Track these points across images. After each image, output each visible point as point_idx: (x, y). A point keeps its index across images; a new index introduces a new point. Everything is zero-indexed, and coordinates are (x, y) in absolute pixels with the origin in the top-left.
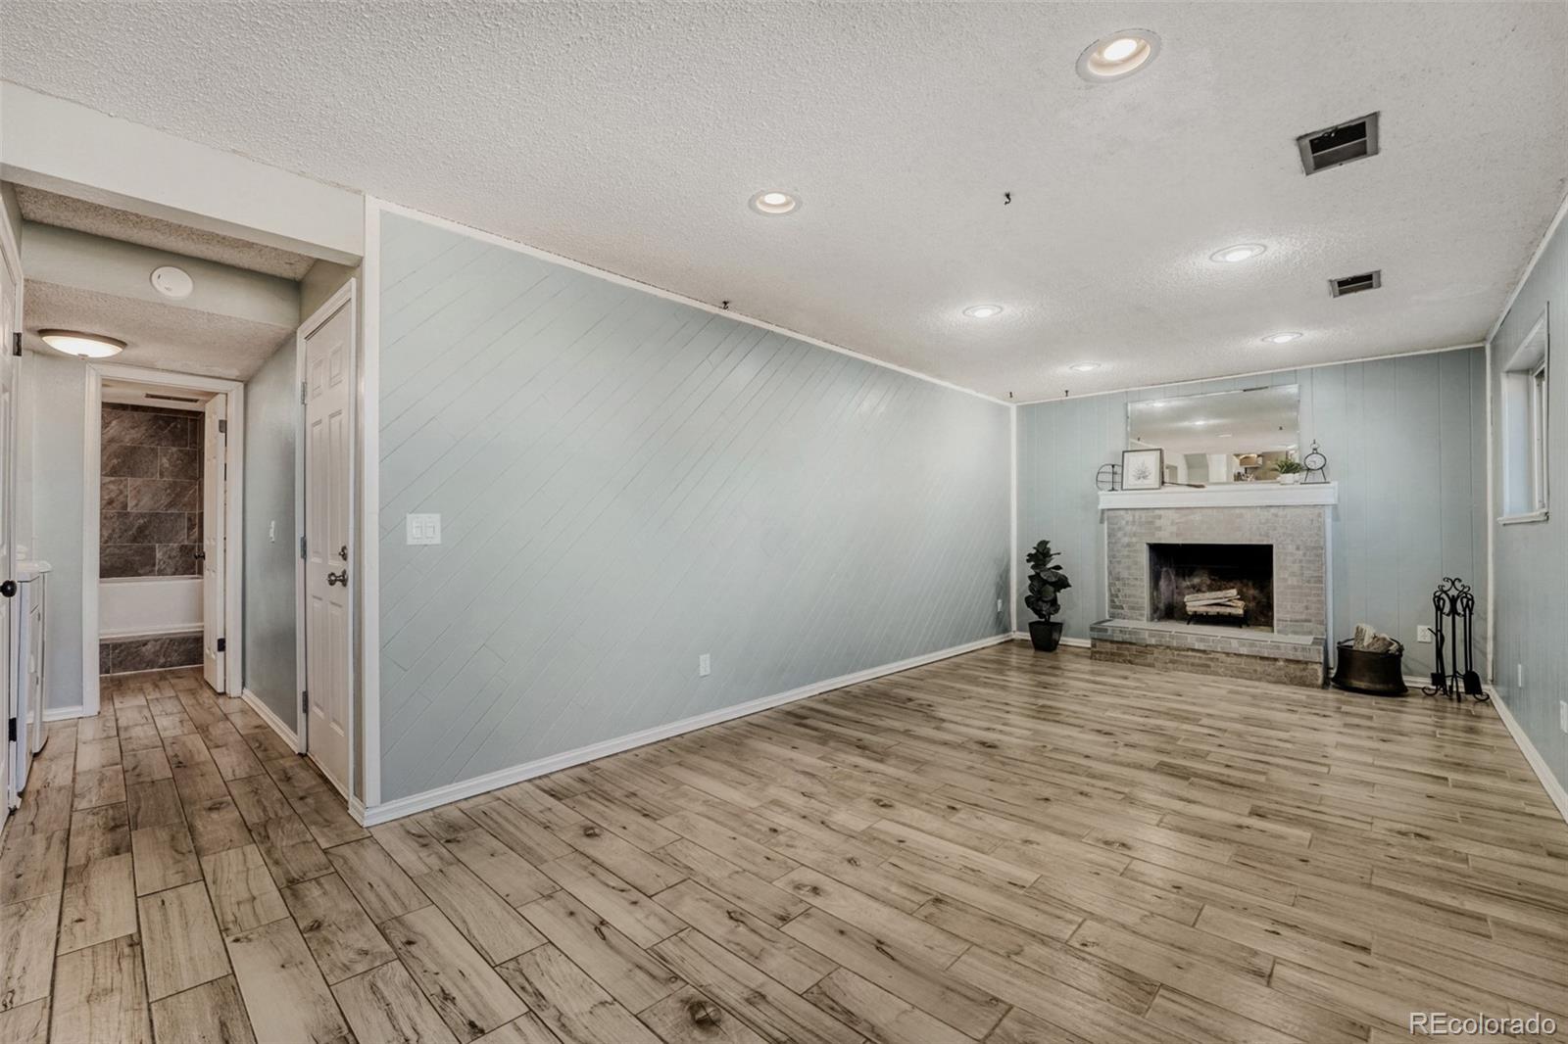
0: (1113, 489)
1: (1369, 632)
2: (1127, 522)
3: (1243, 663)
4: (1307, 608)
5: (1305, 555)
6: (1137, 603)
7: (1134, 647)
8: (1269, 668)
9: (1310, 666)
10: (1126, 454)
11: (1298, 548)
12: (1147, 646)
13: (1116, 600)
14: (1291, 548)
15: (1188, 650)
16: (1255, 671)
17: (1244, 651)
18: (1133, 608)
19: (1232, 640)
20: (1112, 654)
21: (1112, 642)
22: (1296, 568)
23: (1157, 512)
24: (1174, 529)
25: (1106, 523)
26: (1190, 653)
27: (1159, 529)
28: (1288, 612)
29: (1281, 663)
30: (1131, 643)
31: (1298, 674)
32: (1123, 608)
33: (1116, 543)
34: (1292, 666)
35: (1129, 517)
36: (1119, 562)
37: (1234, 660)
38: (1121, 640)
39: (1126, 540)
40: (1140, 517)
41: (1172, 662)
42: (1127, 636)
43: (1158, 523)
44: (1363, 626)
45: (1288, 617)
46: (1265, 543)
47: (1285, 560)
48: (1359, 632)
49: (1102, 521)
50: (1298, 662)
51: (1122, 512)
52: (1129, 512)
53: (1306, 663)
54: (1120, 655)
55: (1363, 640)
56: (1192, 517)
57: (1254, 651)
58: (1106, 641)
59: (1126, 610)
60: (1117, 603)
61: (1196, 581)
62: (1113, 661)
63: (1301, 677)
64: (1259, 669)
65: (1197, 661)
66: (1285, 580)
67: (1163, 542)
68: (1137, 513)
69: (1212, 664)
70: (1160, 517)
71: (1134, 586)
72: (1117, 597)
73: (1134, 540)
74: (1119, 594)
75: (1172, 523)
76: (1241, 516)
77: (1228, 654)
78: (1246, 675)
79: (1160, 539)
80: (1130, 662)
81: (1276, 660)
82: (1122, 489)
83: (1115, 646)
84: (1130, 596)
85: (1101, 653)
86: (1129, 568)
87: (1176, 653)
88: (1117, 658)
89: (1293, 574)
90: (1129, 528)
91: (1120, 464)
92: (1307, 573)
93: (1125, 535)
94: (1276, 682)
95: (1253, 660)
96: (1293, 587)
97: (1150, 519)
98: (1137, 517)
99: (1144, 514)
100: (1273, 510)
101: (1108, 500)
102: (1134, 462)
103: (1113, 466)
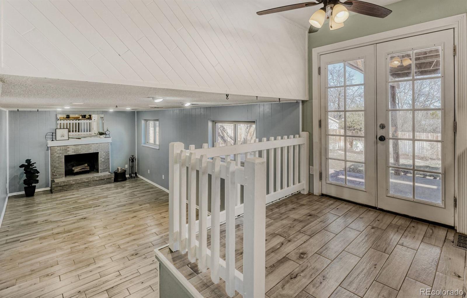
0: (53, 140)
1: (120, 168)
2: (58, 150)
3: (97, 182)
4: (106, 166)
5: (106, 154)
6: (61, 173)
7: (67, 186)
8: (103, 181)
9: (111, 179)
10: (57, 130)
11: (104, 152)
12: (71, 185)
13: (54, 173)
14: (103, 153)
15: (83, 182)
16: (100, 183)
17: (98, 179)
18: (60, 175)
19: (95, 177)
20: (60, 190)
21: (60, 186)
22: (104, 157)
23: (68, 146)
24: (73, 151)
25: (49, 151)
26: (84, 183)
27: (69, 151)
28: (102, 167)
29: (106, 180)
30: (67, 185)
31: (109, 181)
32: (57, 176)
33: (54, 156)
34: (108, 180)
35: (59, 148)
36: (55, 162)
37: (95, 182)
38: (63, 185)
39: (58, 155)
40: (63, 148)
41: (79, 187)
42: (66, 183)
43: (68, 149)
44: (119, 167)
45: (102, 168)
46: (97, 152)
47: (101, 156)
48: (118, 169)
49: (48, 150)
50: (109, 178)
51: (56, 147)
52: (59, 147)
53: (111, 178)
54: (63, 189)
55: (119, 170)
56: (78, 147)
57: (100, 178)
58: (58, 187)
59: (58, 176)
60: (55, 175)
61: (72, 163)
62: (60, 192)
63: (110, 182)
64: (101, 182)
65: (86, 185)
66: (101, 160)
67: (70, 154)
68: (61, 147)
69: (90, 184)
70: (69, 148)
71: (61, 168)
72: (54, 172)
73: (60, 155)
74: (55, 172)
75: (73, 149)
76: (91, 146)
77: (93, 181)
78: (98, 185)
79: (69, 154)
80: (66, 191)
81: (105, 179)
82: (56, 140)
83: (61, 187)
84: (59, 172)
85: (56, 191)
86: (59, 163)
87: (80, 184)
88: (62, 191)
89: (103, 158)
90: (58, 152)
91: (55, 132)
92: (106, 158)
93: (57, 154)
94: (104, 184)
95: (99, 181)
96: (103, 161)
97: (66, 149)
98: (61, 149)
99: (64, 147)
100: (98, 144)
101: (50, 144)
102: (59, 132)
103: (53, 133)
